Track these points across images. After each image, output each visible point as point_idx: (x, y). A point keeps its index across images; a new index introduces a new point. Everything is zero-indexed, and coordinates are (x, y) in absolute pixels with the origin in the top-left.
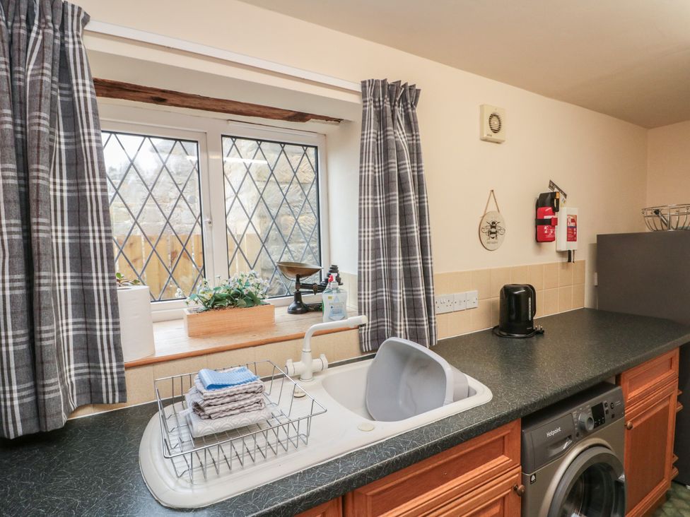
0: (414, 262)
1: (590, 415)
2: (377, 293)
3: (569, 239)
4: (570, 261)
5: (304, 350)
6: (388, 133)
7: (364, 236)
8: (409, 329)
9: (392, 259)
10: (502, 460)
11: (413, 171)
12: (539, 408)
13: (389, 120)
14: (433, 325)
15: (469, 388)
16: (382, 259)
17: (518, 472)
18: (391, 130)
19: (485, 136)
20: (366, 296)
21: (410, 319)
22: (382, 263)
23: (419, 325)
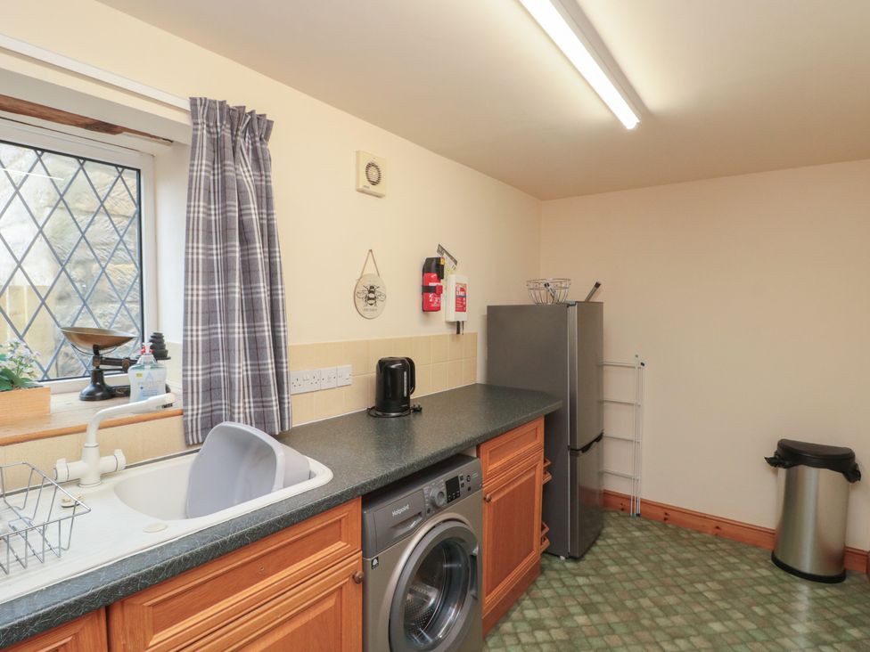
0: (261, 329)
1: (443, 489)
2: (211, 368)
3: (458, 310)
4: (458, 332)
5: (86, 445)
6: (227, 168)
7: (192, 295)
8: (255, 412)
9: (230, 325)
10: (339, 546)
11: (261, 219)
12: (380, 486)
13: (229, 152)
14: (286, 406)
15: (310, 472)
16: (219, 325)
17: (359, 558)
18: (230, 165)
19: (361, 187)
20: (195, 373)
21: (256, 399)
22: (219, 331)
23: (267, 407)
